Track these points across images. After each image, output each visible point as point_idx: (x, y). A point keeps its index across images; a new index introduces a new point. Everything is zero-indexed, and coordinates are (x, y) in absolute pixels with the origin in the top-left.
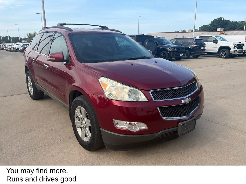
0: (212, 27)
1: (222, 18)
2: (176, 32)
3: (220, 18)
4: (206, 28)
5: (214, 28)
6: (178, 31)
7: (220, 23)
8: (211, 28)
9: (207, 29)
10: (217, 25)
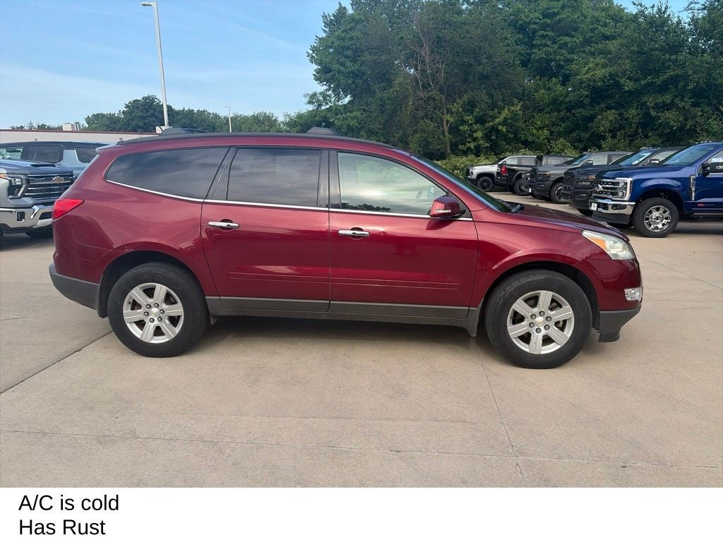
0: (132, 120)
1: (153, 99)
2: (13, 129)
3: (148, 98)
4: (115, 123)
5: (140, 124)
6: (22, 127)
7: (152, 111)
8: (131, 123)
9: (118, 126)
10: (146, 117)
